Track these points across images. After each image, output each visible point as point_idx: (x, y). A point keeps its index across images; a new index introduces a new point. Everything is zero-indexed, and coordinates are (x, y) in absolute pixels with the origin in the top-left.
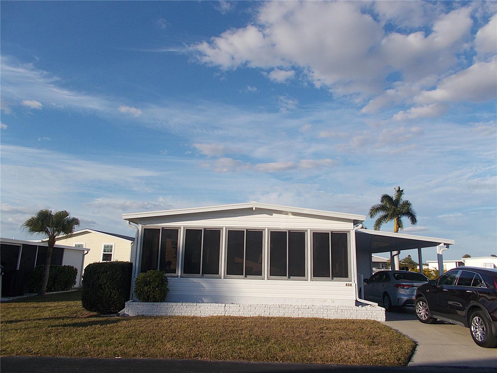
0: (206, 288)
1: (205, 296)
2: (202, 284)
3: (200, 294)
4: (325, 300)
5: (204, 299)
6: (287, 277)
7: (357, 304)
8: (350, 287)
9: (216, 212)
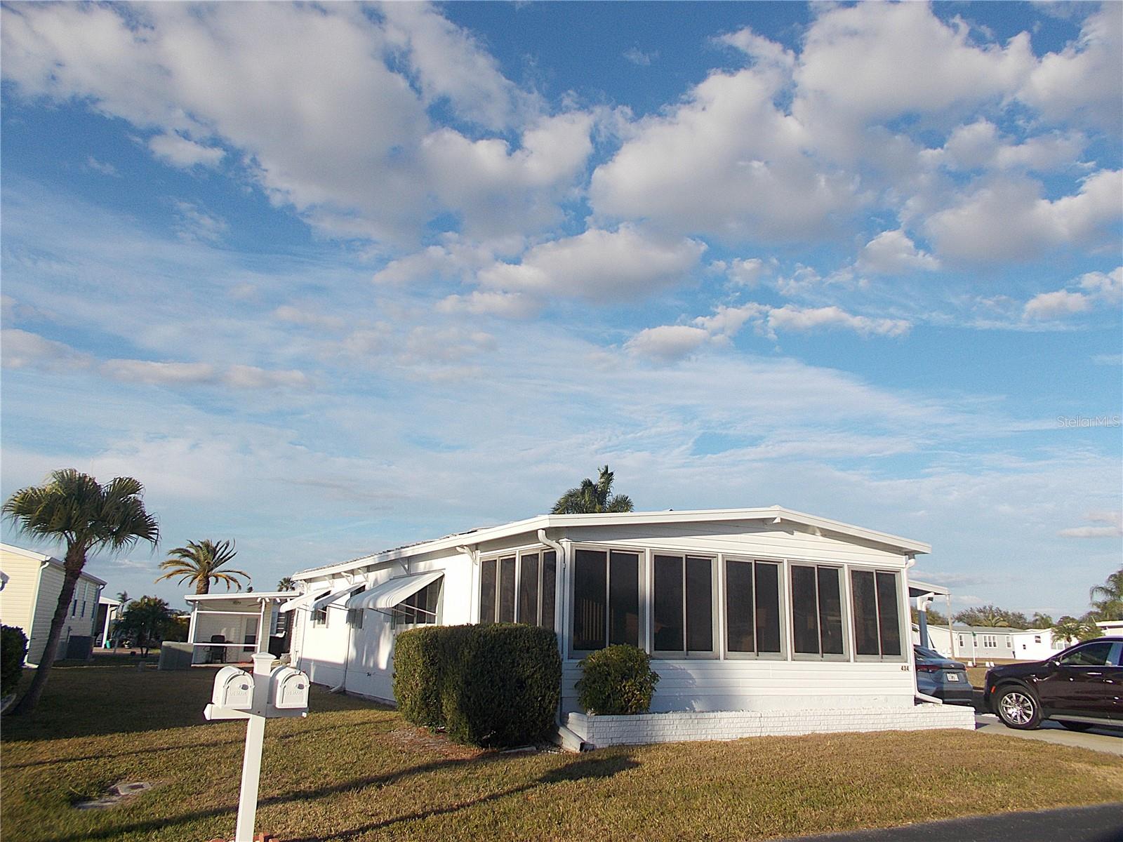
0: (696, 680)
1: (696, 697)
2: (689, 671)
3: (686, 694)
4: (877, 697)
5: (694, 704)
6: (818, 656)
7: (918, 701)
8: (907, 672)
9: (718, 523)
